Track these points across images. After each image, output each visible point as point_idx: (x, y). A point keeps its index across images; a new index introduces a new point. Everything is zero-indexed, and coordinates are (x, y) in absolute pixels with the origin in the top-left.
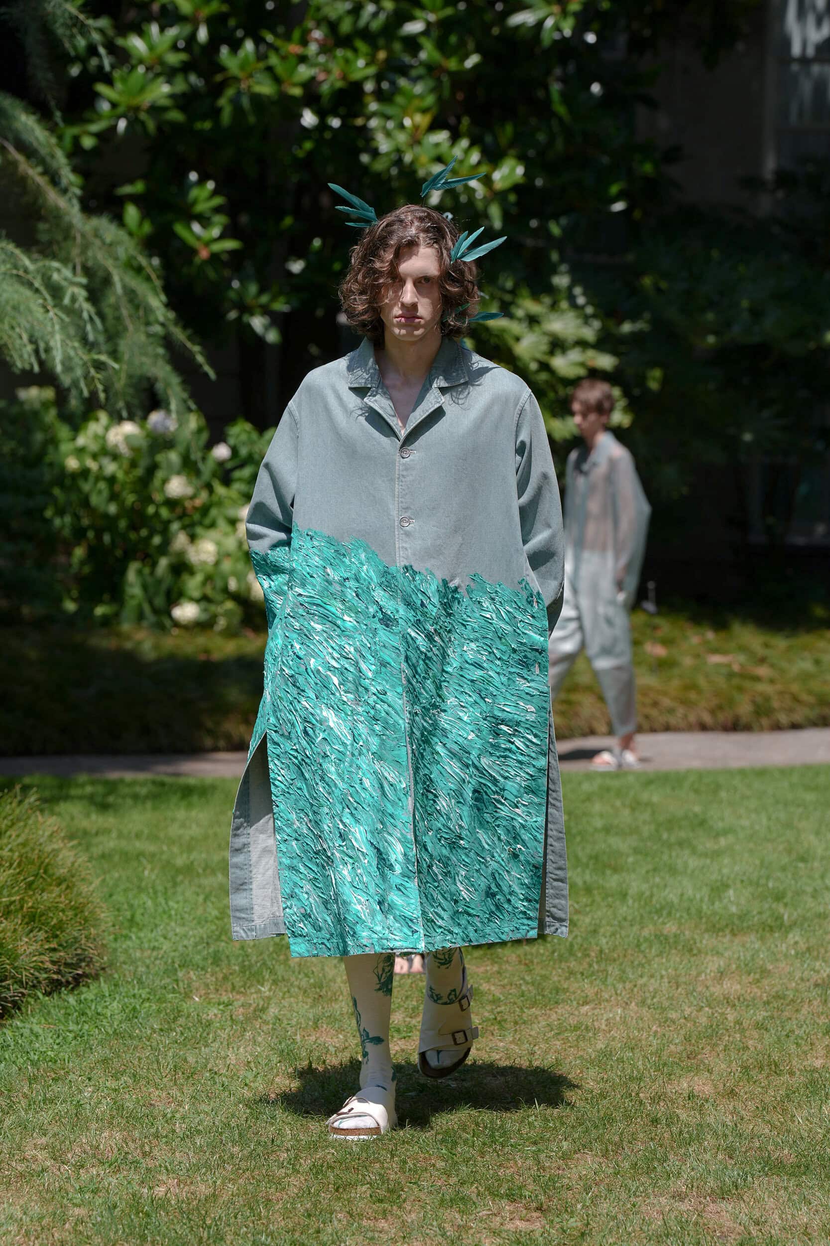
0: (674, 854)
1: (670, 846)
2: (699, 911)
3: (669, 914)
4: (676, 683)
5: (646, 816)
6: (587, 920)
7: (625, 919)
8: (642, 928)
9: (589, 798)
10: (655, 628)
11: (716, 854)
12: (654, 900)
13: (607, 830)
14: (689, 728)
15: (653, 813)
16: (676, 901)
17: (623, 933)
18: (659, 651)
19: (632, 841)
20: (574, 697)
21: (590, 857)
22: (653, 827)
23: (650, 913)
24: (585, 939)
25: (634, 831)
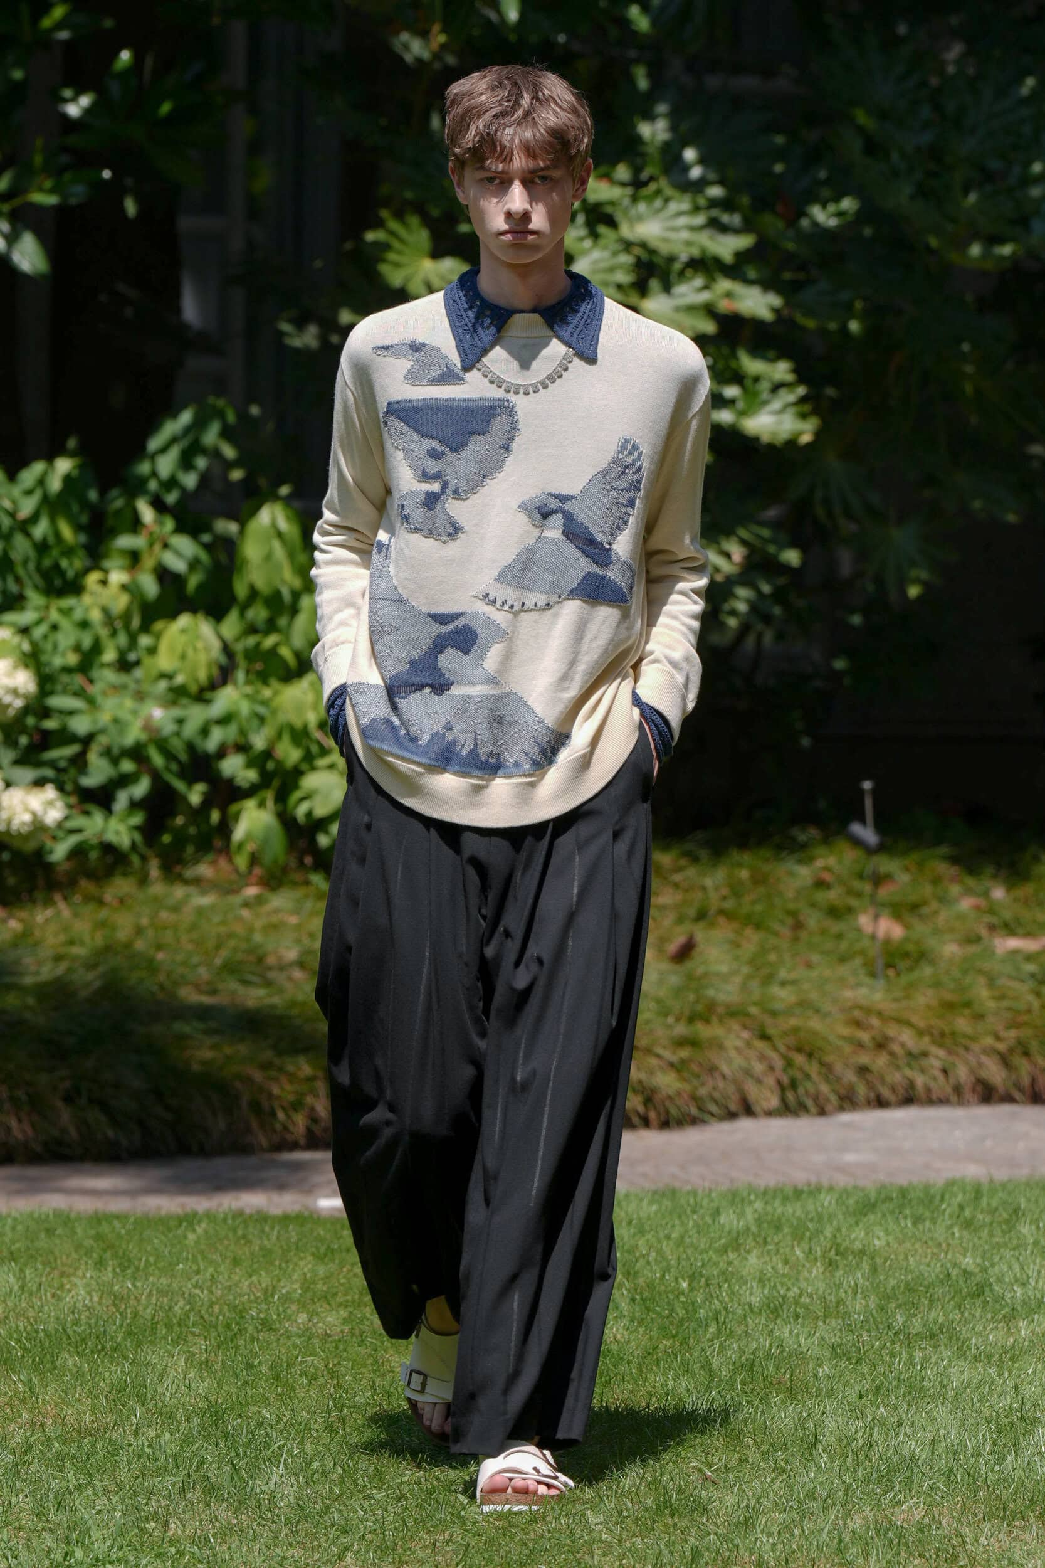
0: (918, 1355)
1: (909, 1341)
2: (972, 1476)
3: (908, 1483)
4: (924, 998)
5: (859, 1277)
6: (731, 1499)
7: (812, 1496)
8: (848, 1515)
9: (735, 1243)
10: (878, 880)
11: (1011, 1356)
12: (875, 1455)
13: (774, 1309)
14: (956, 1096)
15: (874, 1270)
16: (923, 1456)
17: (808, 1526)
18: (889, 928)
19: (830, 1331)
20: (704, 1031)
21: (738, 1367)
22: (873, 1302)
23: (866, 1481)
24: (724, 1539)
25: (833, 1309)
